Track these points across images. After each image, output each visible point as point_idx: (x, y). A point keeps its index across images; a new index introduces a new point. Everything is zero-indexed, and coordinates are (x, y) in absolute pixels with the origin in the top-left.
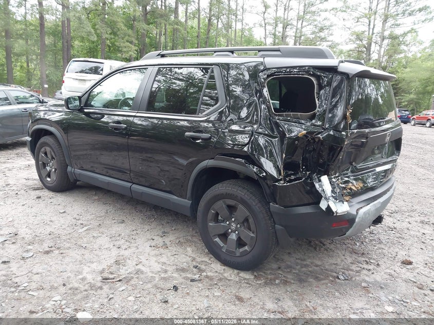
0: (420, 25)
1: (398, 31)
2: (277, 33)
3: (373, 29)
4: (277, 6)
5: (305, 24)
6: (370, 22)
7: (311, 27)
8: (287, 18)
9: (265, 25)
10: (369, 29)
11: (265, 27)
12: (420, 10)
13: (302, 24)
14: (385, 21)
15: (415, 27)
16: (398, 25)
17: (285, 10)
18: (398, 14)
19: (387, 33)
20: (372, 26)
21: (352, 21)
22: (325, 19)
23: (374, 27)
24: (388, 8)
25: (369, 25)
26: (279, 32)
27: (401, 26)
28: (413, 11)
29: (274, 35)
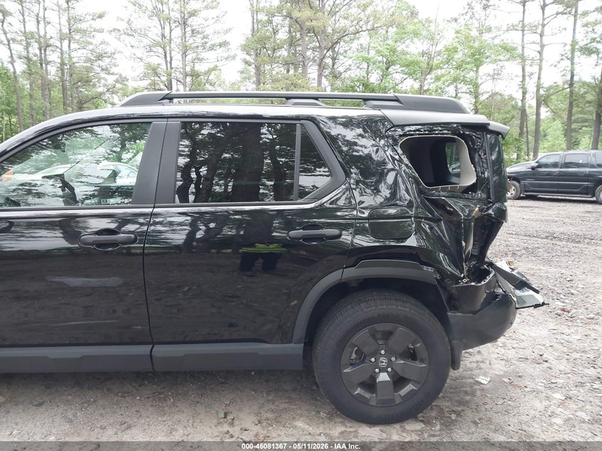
0: (223, 63)
1: (201, 68)
2: (31, 55)
3: (171, 63)
4: (23, 15)
5: (73, 46)
6: (165, 53)
7: (85, 51)
8: (45, 36)
9: (9, 41)
10: (166, 62)
11: (9, 45)
12: (220, 45)
13: (69, 47)
14: (185, 54)
15: (218, 64)
16: (201, 60)
17: (38, 22)
18: (198, 47)
19: (188, 69)
20: (169, 59)
21: (144, 50)
22: (102, 43)
23: (171, 59)
24: (185, 38)
25: (165, 56)
26: (35, 55)
27: (204, 61)
28: (213, 45)
29: (28, 59)
